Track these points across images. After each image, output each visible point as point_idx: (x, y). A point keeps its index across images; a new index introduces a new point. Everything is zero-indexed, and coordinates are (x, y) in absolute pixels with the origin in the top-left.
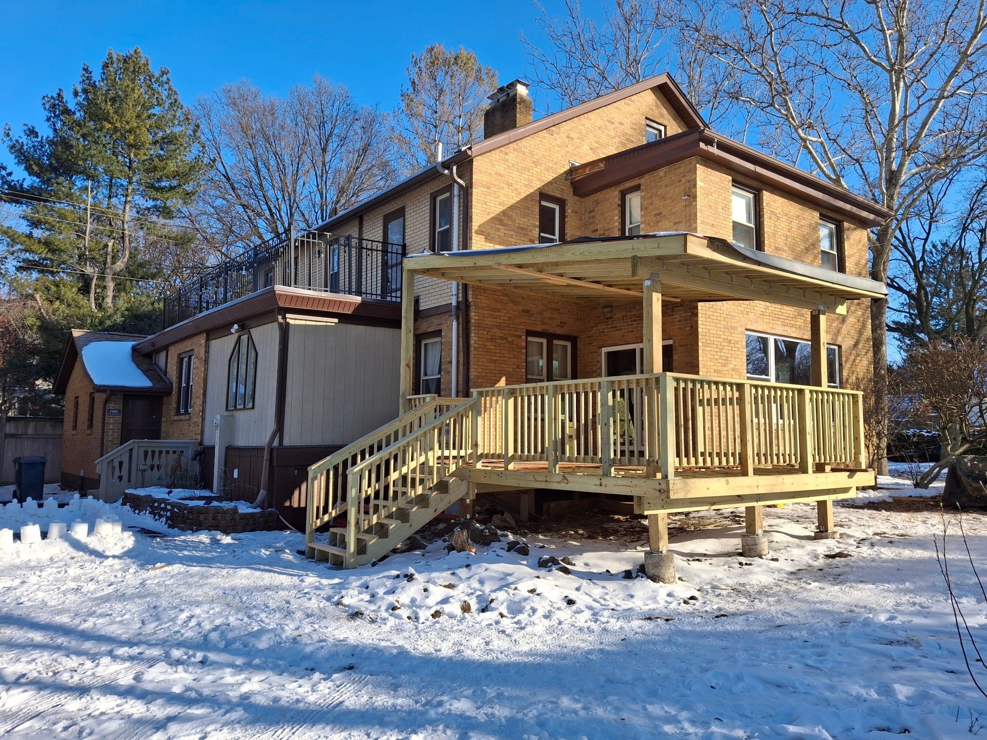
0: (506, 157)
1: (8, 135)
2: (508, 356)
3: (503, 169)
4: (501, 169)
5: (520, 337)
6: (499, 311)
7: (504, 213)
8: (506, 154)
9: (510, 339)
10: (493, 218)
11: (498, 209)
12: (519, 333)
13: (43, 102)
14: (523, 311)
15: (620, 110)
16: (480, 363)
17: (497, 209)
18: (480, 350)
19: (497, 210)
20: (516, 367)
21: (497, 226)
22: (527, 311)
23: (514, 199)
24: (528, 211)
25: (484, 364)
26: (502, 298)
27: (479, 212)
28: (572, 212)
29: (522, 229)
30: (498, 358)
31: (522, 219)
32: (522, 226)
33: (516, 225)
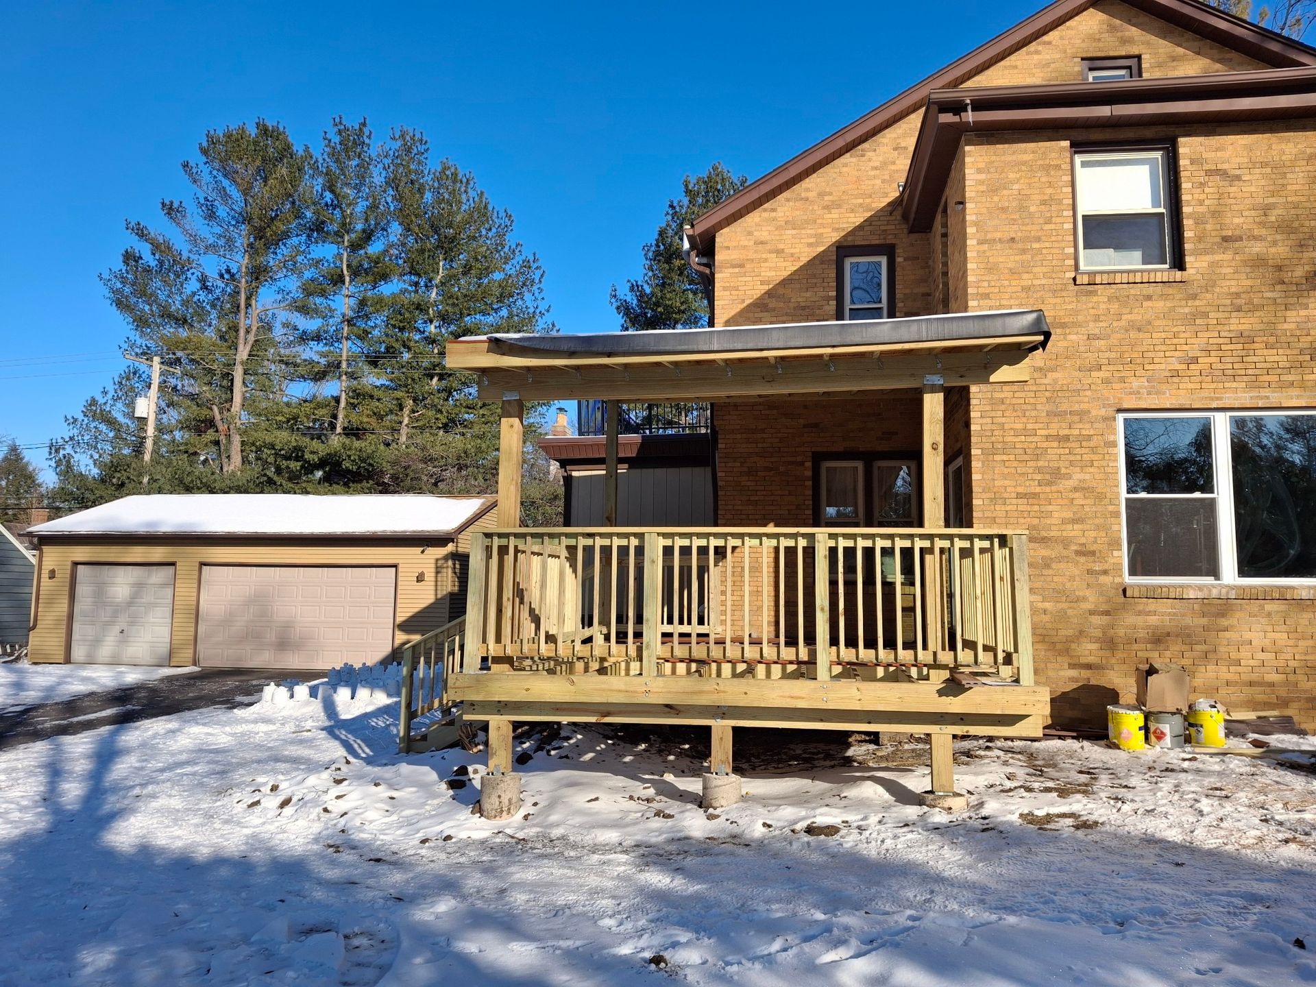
0: (773, 214)
1: (615, 296)
2: (779, 492)
3: (766, 233)
4: (763, 234)
5: (802, 463)
6: (763, 431)
7: (769, 294)
8: (774, 210)
9: (782, 469)
10: (749, 306)
11: (761, 290)
12: (799, 459)
13: (644, 253)
14: (805, 426)
15: (1016, 67)
16: (730, 507)
17: (756, 291)
18: (730, 488)
19: (758, 292)
20: (794, 507)
21: (756, 315)
22: (816, 425)
23: (787, 268)
24: (814, 281)
25: (736, 507)
26: (767, 412)
27: (726, 302)
28: (905, 260)
29: (803, 308)
30: (762, 498)
31: (802, 294)
32: (803, 304)
33: (791, 305)
